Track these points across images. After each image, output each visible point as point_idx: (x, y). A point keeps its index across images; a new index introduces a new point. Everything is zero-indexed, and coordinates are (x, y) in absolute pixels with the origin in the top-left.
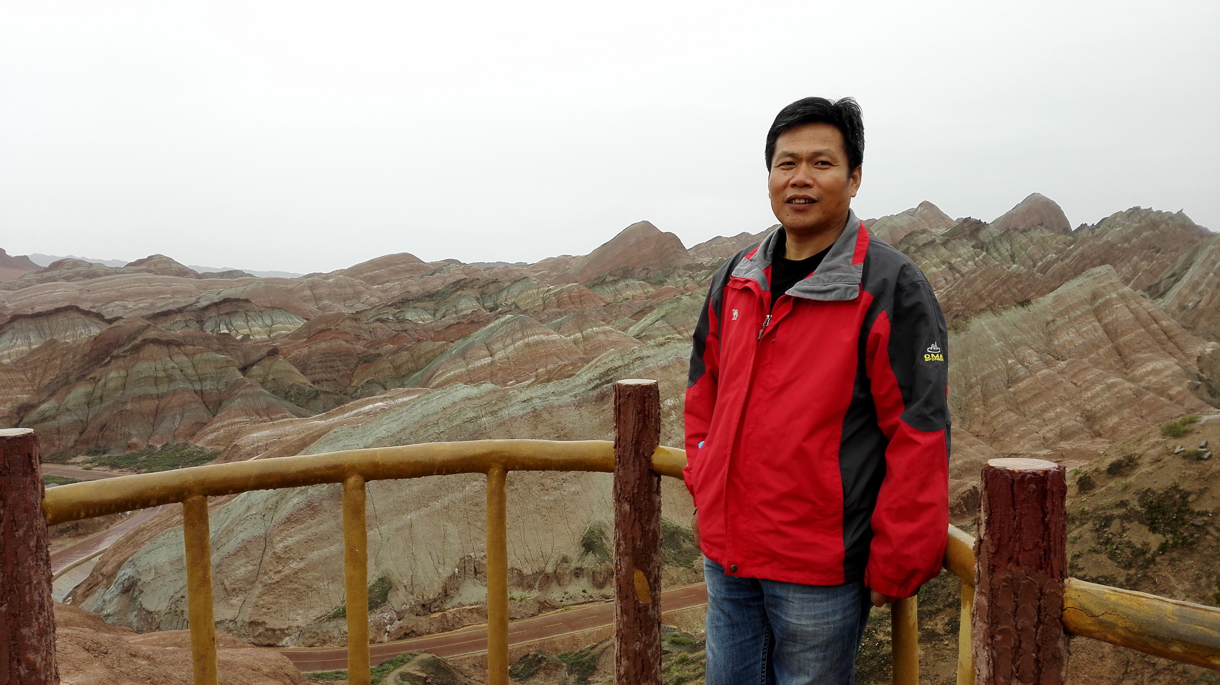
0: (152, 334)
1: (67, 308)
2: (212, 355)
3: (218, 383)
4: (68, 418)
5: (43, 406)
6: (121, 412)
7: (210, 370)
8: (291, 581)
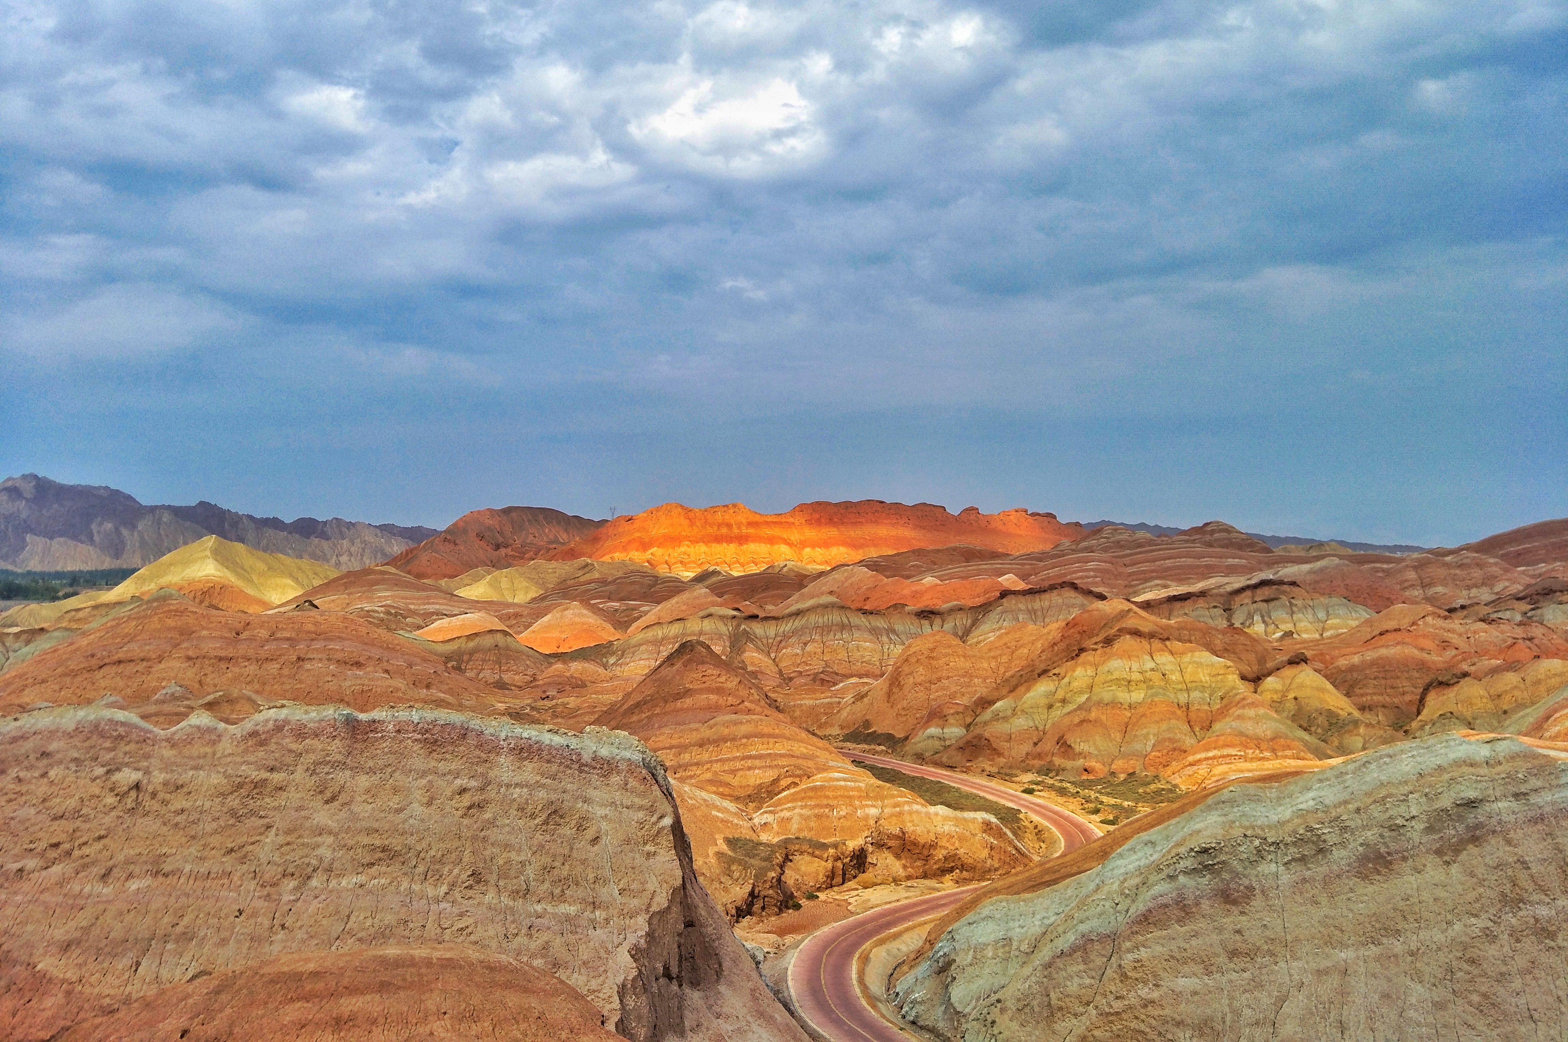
0: (1131, 623)
1: (1063, 585)
2: (1206, 657)
3: (1211, 695)
4: (1020, 723)
5: (999, 704)
6: (1082, 722)
7: (1204, 677)
8: (1137, 1018)
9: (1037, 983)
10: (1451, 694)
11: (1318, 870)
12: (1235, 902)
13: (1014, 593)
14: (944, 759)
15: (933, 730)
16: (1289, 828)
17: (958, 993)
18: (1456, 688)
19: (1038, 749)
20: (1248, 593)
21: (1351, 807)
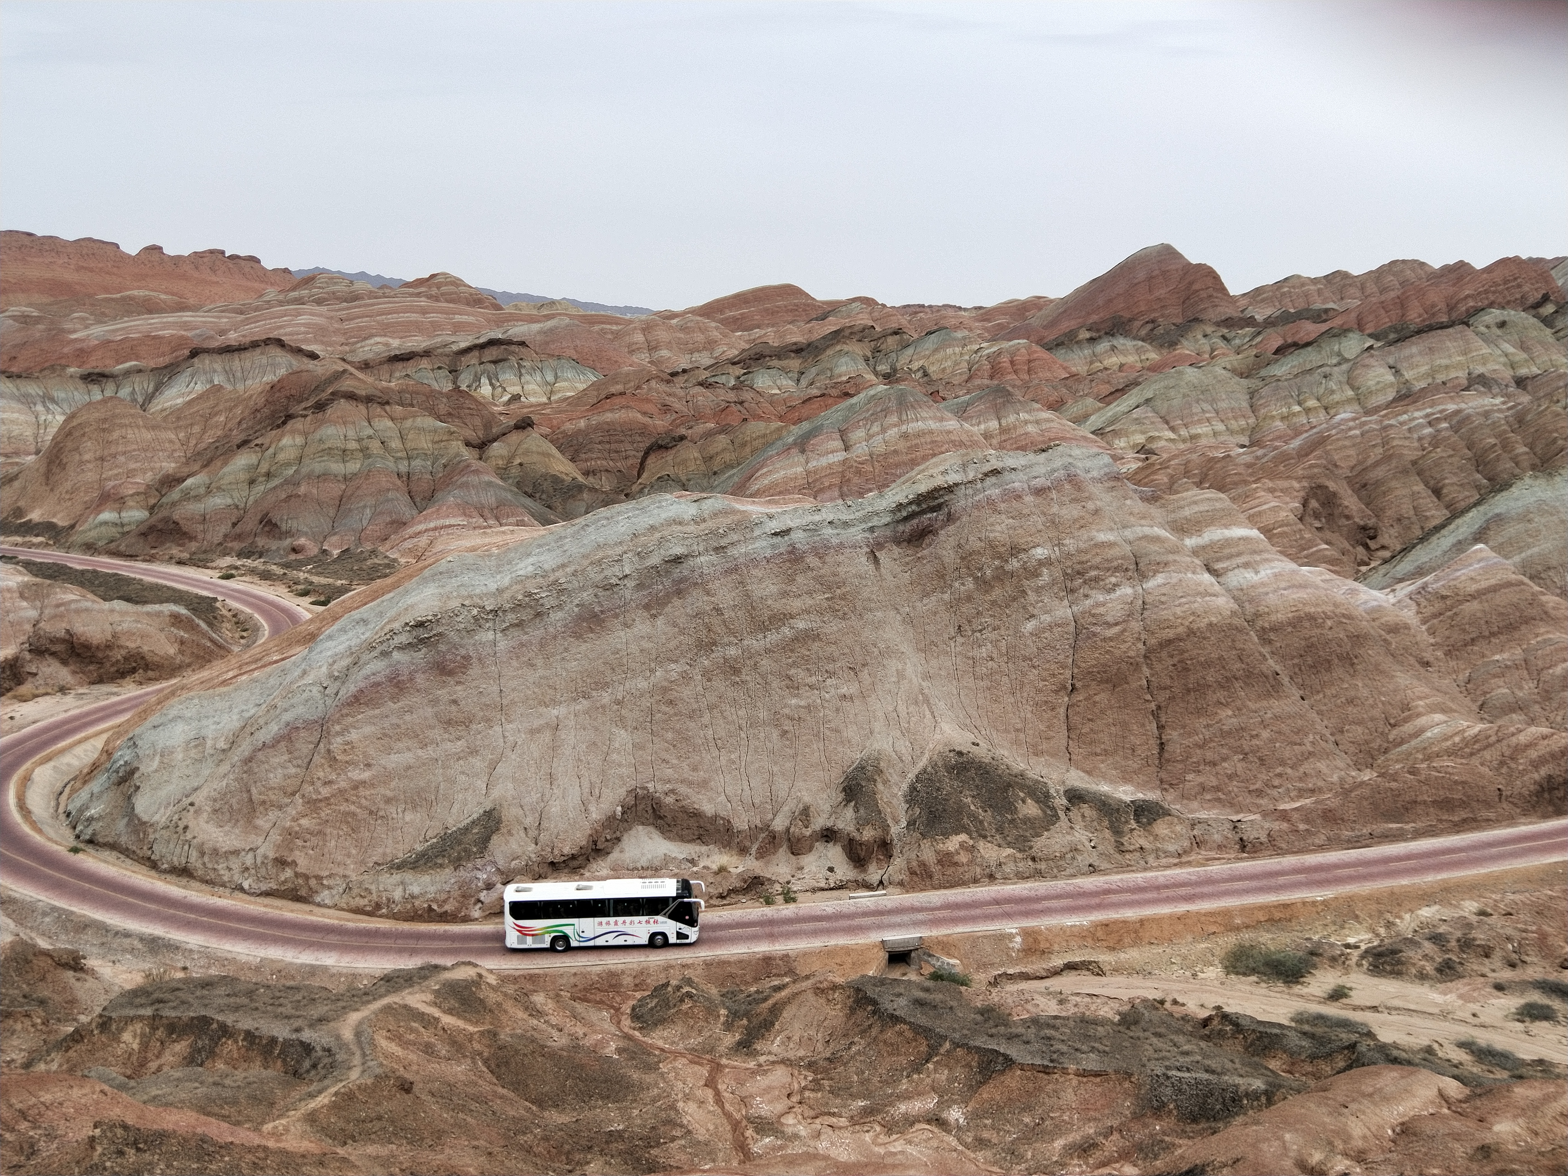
0: (346, 385)
1: (268, 342)
2: (429, 422)
3: (433, 464)
4: (218, 501)
5: (189, 482)
6: (289, 497)
7: (425, 443)
8: (347, 800)
9: (236, 780)
10: (670, 456)
11: (535, 633)
12: (451, 673)
13: (207, 351)
14: (122, 548)
15: (107, 515)
16: (507, 595)
17: (142, 805)
18: (673, 451)
19: (238, 529)
20: (476, 353)
21: (569, 570)
